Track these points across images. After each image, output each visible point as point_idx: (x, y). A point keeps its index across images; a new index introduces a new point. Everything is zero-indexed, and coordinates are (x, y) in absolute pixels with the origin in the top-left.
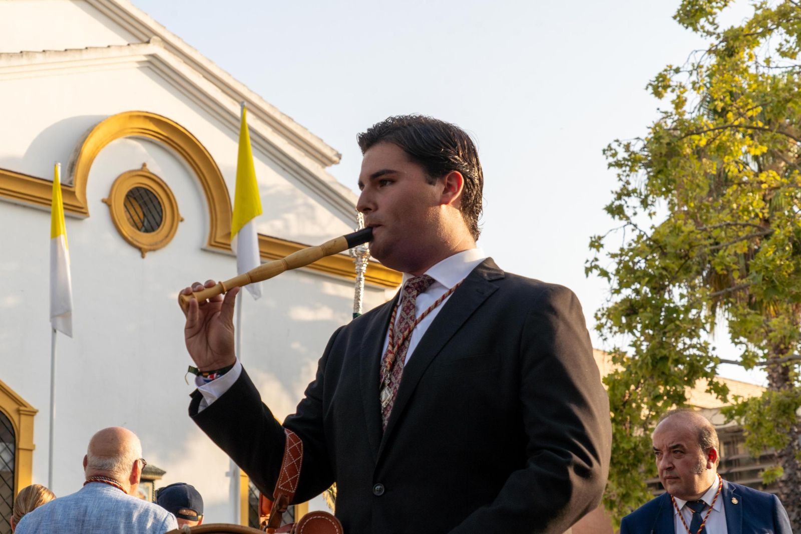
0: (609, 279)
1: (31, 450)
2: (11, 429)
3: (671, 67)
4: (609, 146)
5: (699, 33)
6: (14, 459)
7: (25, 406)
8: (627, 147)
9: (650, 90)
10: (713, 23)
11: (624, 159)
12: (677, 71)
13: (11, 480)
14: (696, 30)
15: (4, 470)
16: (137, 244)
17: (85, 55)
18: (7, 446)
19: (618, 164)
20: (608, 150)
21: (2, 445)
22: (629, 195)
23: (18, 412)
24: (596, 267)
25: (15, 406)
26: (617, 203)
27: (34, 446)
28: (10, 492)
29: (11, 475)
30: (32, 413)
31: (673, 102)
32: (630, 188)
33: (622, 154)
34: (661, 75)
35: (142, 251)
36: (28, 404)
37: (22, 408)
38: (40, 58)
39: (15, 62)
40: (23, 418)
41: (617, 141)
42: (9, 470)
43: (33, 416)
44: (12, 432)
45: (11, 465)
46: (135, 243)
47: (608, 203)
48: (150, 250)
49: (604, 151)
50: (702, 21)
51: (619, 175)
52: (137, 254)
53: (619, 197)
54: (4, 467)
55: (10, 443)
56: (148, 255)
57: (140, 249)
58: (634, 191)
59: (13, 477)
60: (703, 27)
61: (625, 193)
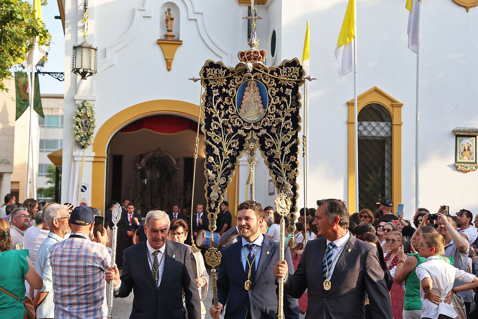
1: (401, 125)
2: (389, 115)
6: (391, 130)
7: (396, 103)
13: (390, 140)
15: (386, 136)
16: (463, 5)
18: (387, 124)
21: (385, 123)
23: (392, 105)
25: (390, 103)
27: (402, 122)
28: (390, 147)
29: (390, 138)
30: (400, 106)
35: (467, 8)
36: (398, 102)
37: (393, 104)
40: (395, 108)
42: (389, 136)
43: (401, 107)
44: (390, 117)
45: (390, 133)
46: (461, 4)
48: (472, 7)
52: (464, 10)
54: (386, 134)
55: (389, 122)
56: (470, 10)
57: (465, 7)
59: (391, 139)
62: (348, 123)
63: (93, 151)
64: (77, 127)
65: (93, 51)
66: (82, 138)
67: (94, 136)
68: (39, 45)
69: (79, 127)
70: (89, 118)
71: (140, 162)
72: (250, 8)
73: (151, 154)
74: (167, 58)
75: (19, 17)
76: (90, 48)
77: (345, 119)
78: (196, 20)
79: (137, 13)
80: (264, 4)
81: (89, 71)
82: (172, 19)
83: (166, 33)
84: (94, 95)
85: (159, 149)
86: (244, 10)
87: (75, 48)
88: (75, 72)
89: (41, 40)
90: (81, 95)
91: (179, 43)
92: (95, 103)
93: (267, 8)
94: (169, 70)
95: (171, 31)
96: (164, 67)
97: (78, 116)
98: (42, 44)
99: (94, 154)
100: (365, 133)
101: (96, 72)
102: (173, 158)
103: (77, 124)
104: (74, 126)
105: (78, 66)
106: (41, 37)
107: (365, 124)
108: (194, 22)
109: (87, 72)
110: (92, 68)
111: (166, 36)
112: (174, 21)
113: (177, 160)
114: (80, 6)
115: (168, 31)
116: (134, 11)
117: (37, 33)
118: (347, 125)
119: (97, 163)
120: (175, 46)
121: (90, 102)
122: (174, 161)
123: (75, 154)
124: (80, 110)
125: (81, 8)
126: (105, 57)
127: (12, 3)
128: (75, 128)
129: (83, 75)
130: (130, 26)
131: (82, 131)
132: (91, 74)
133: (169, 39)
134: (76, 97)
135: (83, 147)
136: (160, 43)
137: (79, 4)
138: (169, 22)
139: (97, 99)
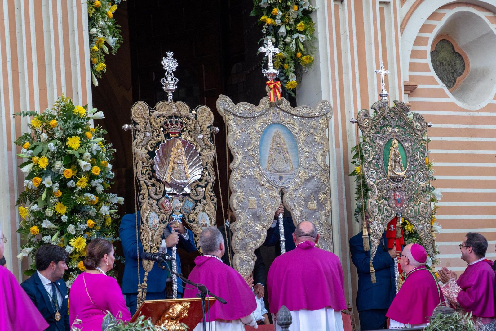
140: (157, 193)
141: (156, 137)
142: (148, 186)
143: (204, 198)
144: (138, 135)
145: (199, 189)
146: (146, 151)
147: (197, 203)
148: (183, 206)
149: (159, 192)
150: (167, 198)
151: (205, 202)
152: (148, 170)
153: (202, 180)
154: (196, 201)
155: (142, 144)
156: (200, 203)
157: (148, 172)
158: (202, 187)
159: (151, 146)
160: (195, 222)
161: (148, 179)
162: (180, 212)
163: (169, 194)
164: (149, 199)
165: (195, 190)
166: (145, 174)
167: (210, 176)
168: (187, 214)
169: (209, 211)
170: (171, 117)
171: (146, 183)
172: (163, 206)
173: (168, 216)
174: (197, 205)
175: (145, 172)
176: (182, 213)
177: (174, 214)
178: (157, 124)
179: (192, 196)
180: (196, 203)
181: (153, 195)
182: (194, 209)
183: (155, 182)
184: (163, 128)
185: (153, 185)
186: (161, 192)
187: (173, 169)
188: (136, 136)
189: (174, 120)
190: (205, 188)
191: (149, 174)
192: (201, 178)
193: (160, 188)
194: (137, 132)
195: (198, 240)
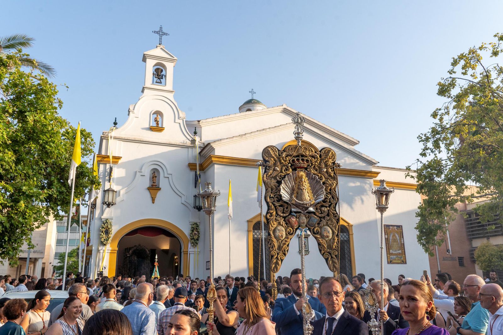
0: (414, 179)
3: (438, 109)
4: (419, 136)
5: (446, 97)
8: (425, 135)
9: (432, 117)
10: (449, 94)
11: (424, 139)
12: (440, 110)
14: (445, 96)
17: (280, 127)
19: (423, 141)
20: (419, 137)
22: (427, 149)
24: (409, 175)
26: (423, 152)
31: (439, 119)
32: (427, 147)
33: (424, 137)
34: (435, 112)
38: (268, 130)
39: (262, 132)
41: (421, 134)
47: (421, 152)
49: (418, 137)
50: (447, 94)
51: (423, 144)
53: (424, 150)
58: (429, 148)
60: (447, 95)
61: (426, 149)
62: (248, 231)
63: (110, 247)
64: (102, 234)
65: (115, 192)
66: (104, 239)
67: (111, 238)
68: (95, 190)
69: (103, 234)
70: (109, 229)
71: (129, 252)
72: (196, 172)
73: (135, 248)
74: (152, 196)
75: (87, 174)
76: (113, 191)
77: (246, 229)
78: (168, 177)
79: (138, 173)
80: (203, 170)
81: (112, 203)
82: (156, 177)
83: (152, 184)
84: (112, 216)
85: (140, 245)
86: (193, 173)
87: (105, 191)
88: (104, 204)
89: (96, 187)
90: (105, 216)
91: (159, 189)
92: (113, 220)
93: (205, 173)
94: (153, 203)
95: (155, 183)
96: (151, 202)
97: (103, 228)
98: (97, 189)
99: (111, 249)
100: (256, 236)
101: (115, 204)
102: (147, 250)
103: (102, 232)
104: (100, 233)
105: (106, 200)
106: (96, 185)
107: (256, 231)
108: (167, 179)
109: (110, 204)
110: (114, 202)
111: (152, 185)
112: (157, 178)
113: (149, 251)
114: (108, 169)
115: (153, 183)
116: (136, 172)
117: (95, 183)
118: (247, 232)
119: (112, 254)
120: (156, 191)
121: (110, 220)
122: (148, 251)
123: (100, 248)
124: (104, 224)
125: (108, 170)
126: (119, 196)
127: (83, 167)
128: (101, 235)
129: (109, 205)
130: (133, 181)
131: (104, 236)
132: (112, 205)
133: (154, 187)
134: (102, 217)
135: (105, 245)
136: (149, 189)
137: (107, 168)
138: (154, 178)
139: (114, 218)
140: (284, 212)
141: (284, 170)
142: (275, 207)
143: (328, 215)
144: (268, 170)
145: (323, 209)
146: (275, 181)
147: (322, 219)
148: (309, 221)
149: (286, 211)
150: (294, 215)
151: (328, 218)
152: (276, 195)
153: (326, 201)
154: (320, 217)
155: (271, 176)
156: (324, 219)
157: (276, 196)
158: (326, 207)
159: (280, 177)
160: (319, 234)
161: (276, 201)
162: (306, 226)
163: (295, 212)
164: (276, 217)
165: (320, 209)
166: (273, 198)
167: (334, 199)
168: (313, 228)
169: (332, 226)
170: (298, 156)
171: (274, 205)
172: (289, 221)
173: (295, 229)
174: (321, 221)
175: (273, 196)
176: (307, 227)
177: (300, 228)
178: (285, 161)
179: (317, 214)
180: (320, 219)
181: (280, 213)
182: (319, 224)
183: (282, 203)
184: (291, 164)
185: (281, 206)
186: (288, 211)
187: (297, 193)
188: (267, 170)
189: (300, 158)
190: (329, 207)
191: (277, 197)
192: (325, 200)
193: (287, 208)
194: (268, 168)
195: (321, 248)
